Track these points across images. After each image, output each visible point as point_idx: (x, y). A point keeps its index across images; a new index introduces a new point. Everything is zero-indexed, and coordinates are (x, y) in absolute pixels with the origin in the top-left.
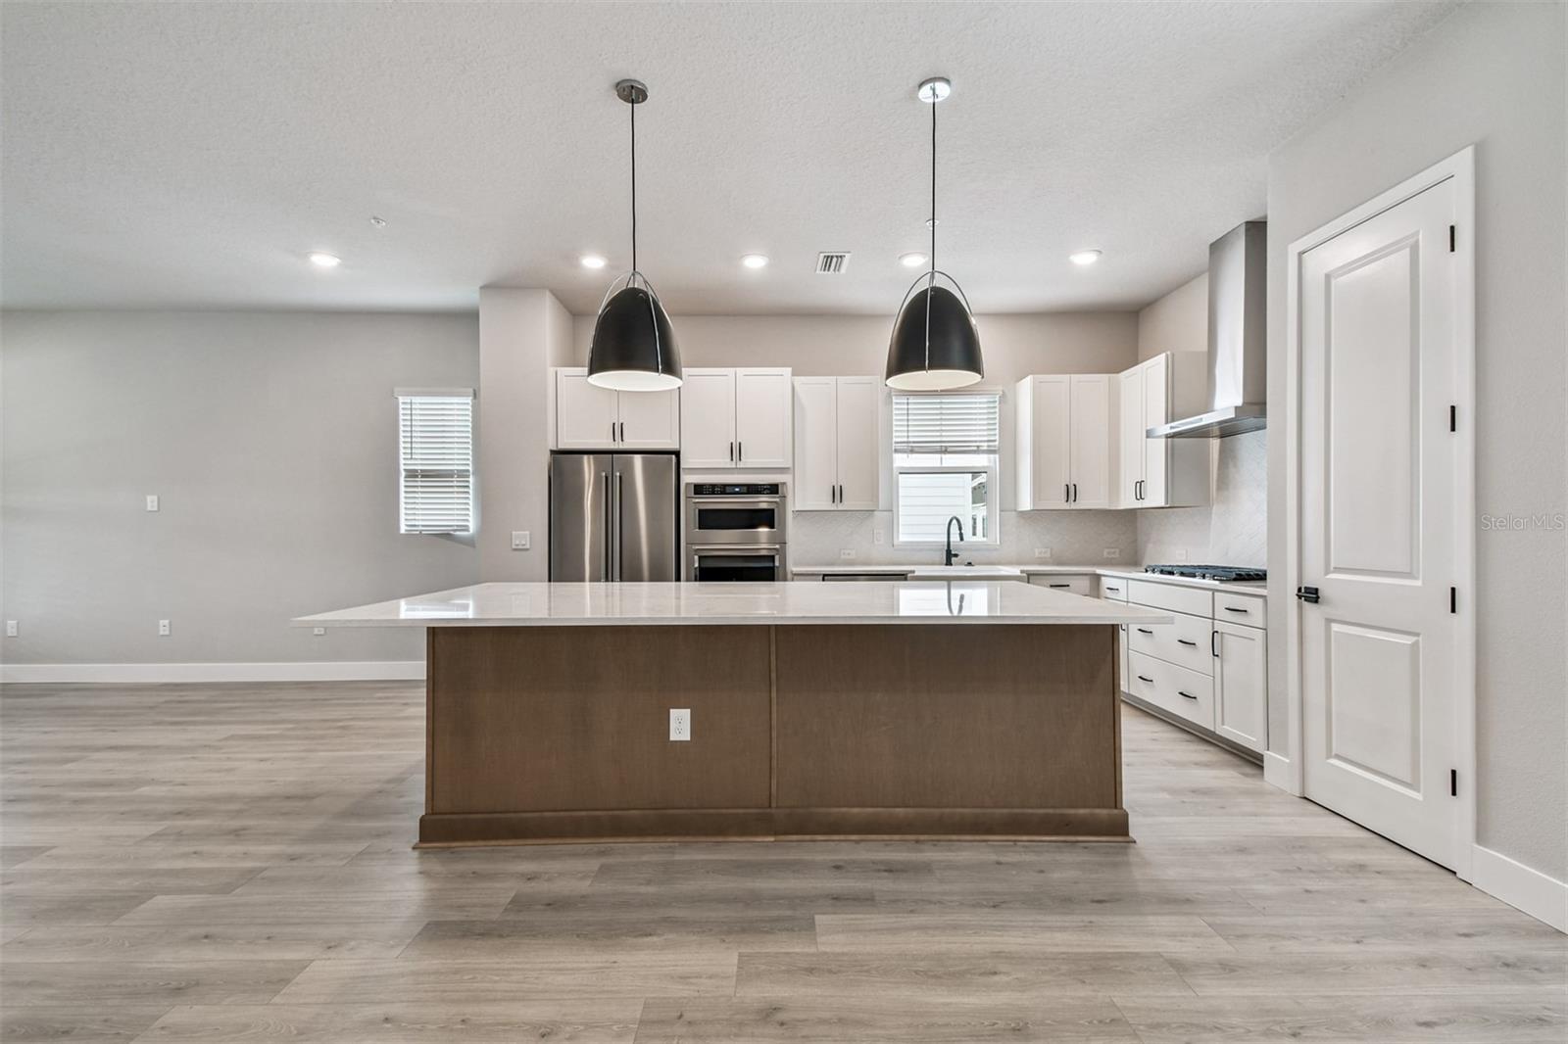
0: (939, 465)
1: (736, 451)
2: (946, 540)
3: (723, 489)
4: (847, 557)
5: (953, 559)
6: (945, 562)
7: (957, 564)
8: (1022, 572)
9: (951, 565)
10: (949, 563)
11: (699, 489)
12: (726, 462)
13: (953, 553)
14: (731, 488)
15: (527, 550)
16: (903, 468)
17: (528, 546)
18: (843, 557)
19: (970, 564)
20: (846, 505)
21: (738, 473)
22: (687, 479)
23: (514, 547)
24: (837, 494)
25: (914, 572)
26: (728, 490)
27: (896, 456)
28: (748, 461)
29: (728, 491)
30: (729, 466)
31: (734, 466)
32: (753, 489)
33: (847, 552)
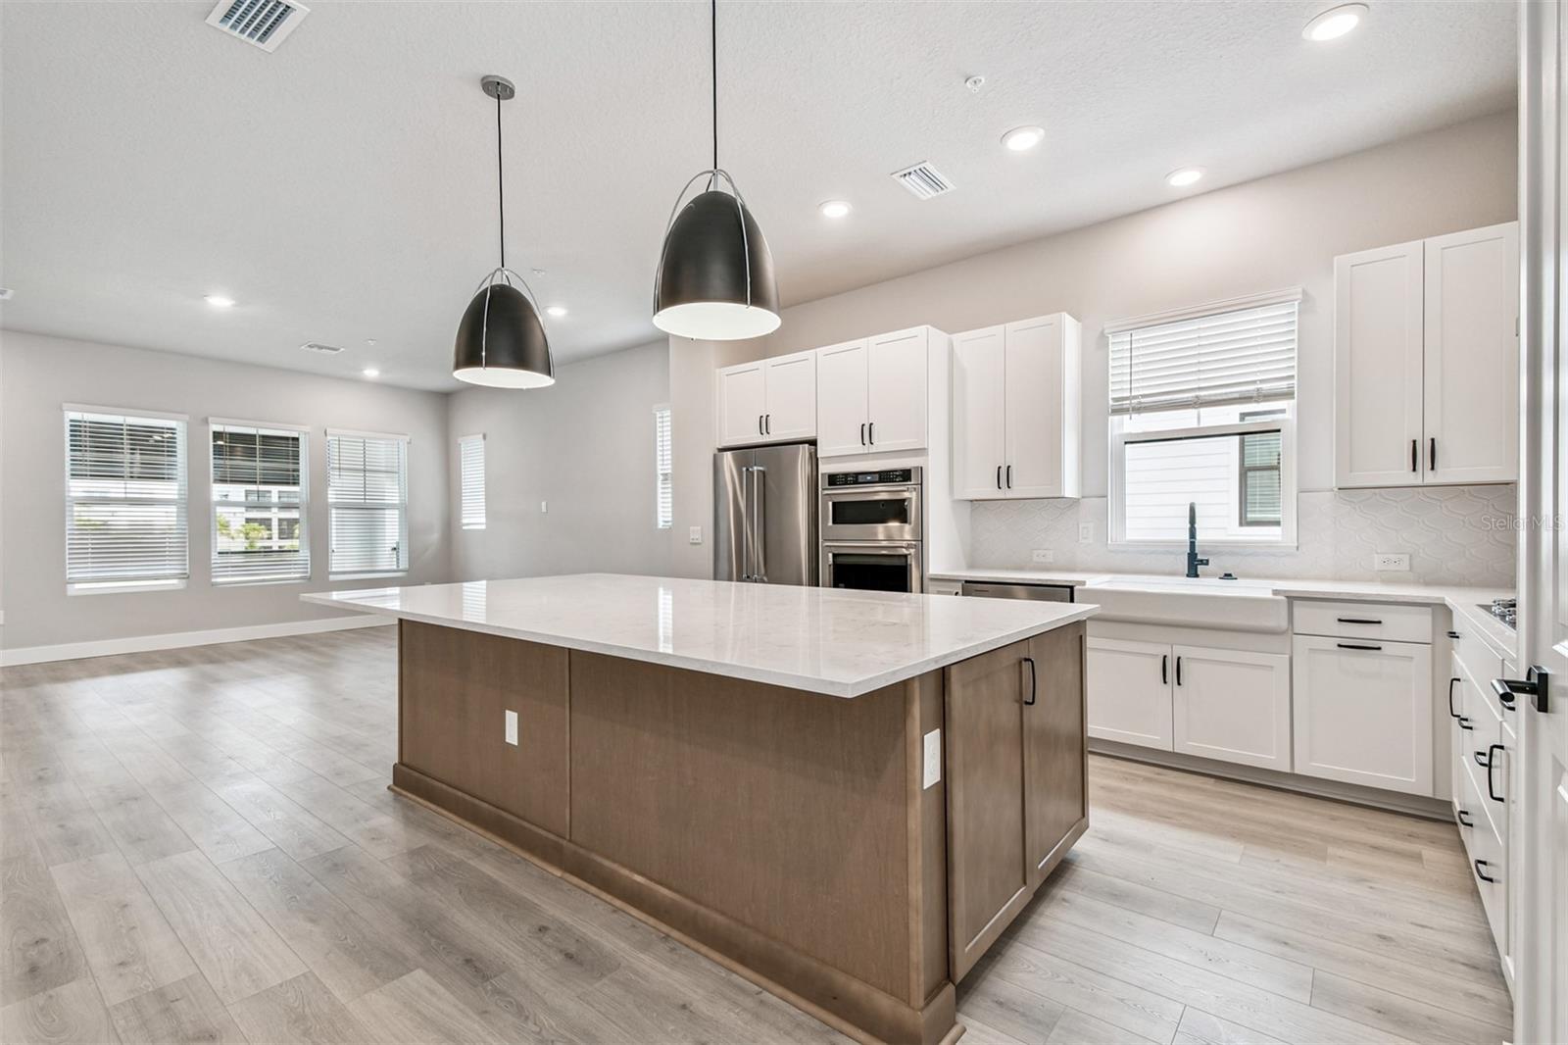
1: (867, 433)
2: (1186, 537)
3: (854, 478)
4: (1042, 560)
5: (1200, 568)
6: (1186, 572)
8: (1276, 592)
10: (1193, 573)
11: (834, 480)
12: (856, 447)
13: (1199, 557)
14: (864, 476)
15: (699, 544)
16: (1131, 434)
17: (700, 541)
18: (1035, 559)
19: (1228, 576)
20: (1015, 492)
21: (873, 459)
22: (825, 469)
24: (1004, 476)
25: (1084, 583)
26: (861, 478)
27: (1114, 419)
28: (881, 443)
29: (860, 480)
30: (862, 452)
31: (866, 452)
32: (885, 477)
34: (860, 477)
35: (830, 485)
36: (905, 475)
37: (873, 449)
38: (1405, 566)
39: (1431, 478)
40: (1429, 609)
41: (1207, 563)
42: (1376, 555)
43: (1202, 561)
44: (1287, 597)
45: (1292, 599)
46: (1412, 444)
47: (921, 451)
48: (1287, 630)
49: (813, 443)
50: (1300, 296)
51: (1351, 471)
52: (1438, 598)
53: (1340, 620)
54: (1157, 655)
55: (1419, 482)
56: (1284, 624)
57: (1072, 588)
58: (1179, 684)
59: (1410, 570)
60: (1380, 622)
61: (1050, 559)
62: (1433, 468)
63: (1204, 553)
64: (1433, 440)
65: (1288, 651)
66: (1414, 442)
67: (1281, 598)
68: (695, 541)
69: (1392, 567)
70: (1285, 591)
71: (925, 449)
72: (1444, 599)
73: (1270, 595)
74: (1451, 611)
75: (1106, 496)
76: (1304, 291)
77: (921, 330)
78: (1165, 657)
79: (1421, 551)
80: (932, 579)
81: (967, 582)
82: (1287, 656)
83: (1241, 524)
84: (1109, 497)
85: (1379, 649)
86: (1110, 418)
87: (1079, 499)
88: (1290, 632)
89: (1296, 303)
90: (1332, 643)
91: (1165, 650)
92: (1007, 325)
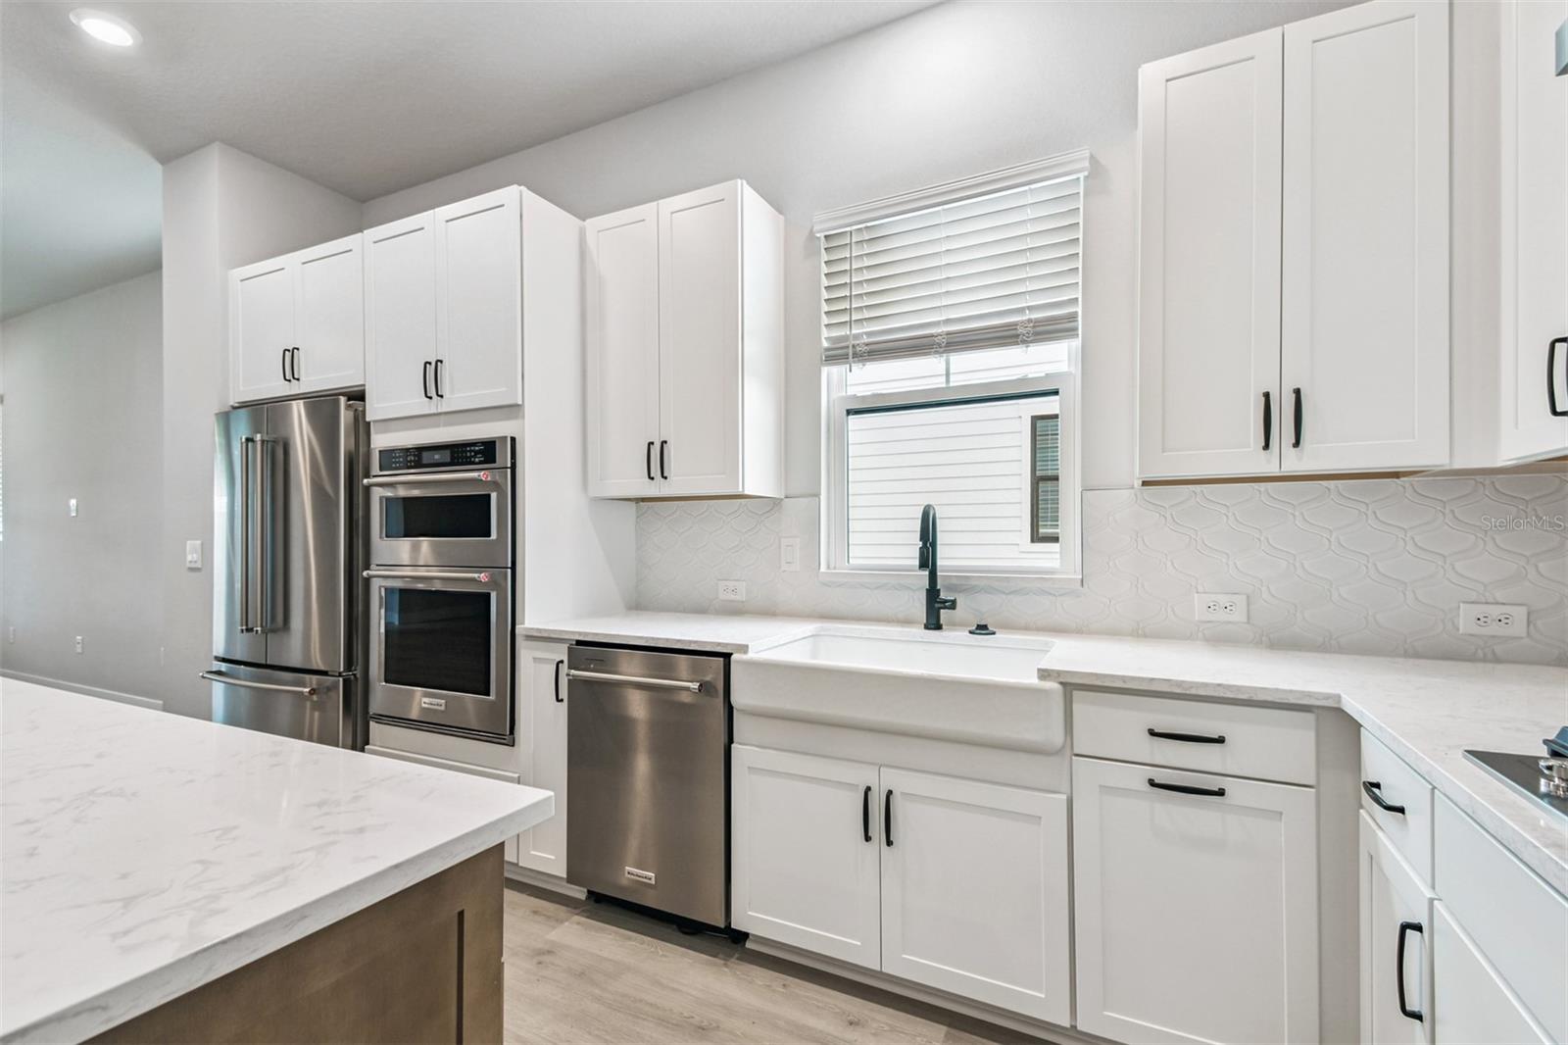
0: (940, 382)
1: (432, 376)
4: (732, 597)
7: (954, 625)
8: (1044, 674)
9: (938, 627)
12: (419, 405)
13: (943, 596)
17: (199, 565)
18: (723, 596)
19: (982, 629)
22: (381, 441)
23: (188, 565)
27: (831, 373)
28: (456, 396)
33: (731, 584)
34: (425, 455)
35: (381, 470)
36: (486, 451)
37: (444, 406)
38: (1238, 616)
39: (1294, 462)
40: (1310, 717)
41: (953, 605)
42: (1196, 595)
43: (946, 601)
44: (1061, 683)
45: (1073, 687)
46: (1263, 399)
47: (513, 410)
48: (1063, 747)
49: (358, 396)
50: (1087, 164)
51: (1163, 452)
52: (1328, 697)
53: (1152, 733)
54: (857, 786)
55: (1272, 469)
56: (1057, 737)
57: (727, 656)
58: (889, 843)
59: (1248, 623)
60: (1221, 740)
61: (741, 596)
62: (1297, 444)
63: (951, 588)
64: (1298, 392)
65: (1065, 787)
66: (1267, 396)
67: (1052, 685)
68: (193, 565)
69: (1221, 616)
70: (1059, 673)
71: (518, 405)
72: (1338, 698)
73: (1033, 680)
74: (1357, 726)
75: (818, 495)
76: (1092, 157)
77: (510, 194)
78: (868, 789)
79: (1264, 589)
80: (530, 638)
81: (579, 643)
82: (1064, 797)
83: (1033, 541)
84: (823, 497)
85: (1221, 793)
86: (825, 370)
87: (782, 499)
88: (1068, 752)
89: (1081, 176)
90: (1137, 778)
91: (866, 776)
92: (660, 201)
